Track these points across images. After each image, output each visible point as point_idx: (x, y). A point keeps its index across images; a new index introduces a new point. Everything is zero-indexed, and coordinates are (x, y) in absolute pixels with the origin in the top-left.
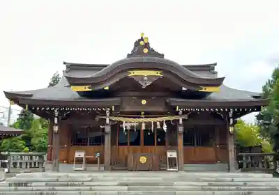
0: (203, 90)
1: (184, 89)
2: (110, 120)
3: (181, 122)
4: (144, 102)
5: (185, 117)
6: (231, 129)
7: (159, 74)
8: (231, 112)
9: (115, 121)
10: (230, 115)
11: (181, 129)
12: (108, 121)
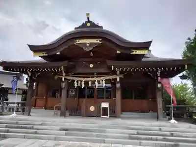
0: (134, 53)
1: (118, 52)
2: (65, 79)
3: (118, 80)
4: (91, 66)
5: (122, 76)
6: (159, 85)
7: (98, 42)
8: (159, 72)
9: (70, 80)
10: (159, 74)
11: (118, 85)
12: (63, 80)
